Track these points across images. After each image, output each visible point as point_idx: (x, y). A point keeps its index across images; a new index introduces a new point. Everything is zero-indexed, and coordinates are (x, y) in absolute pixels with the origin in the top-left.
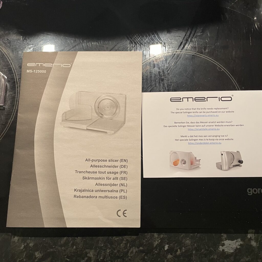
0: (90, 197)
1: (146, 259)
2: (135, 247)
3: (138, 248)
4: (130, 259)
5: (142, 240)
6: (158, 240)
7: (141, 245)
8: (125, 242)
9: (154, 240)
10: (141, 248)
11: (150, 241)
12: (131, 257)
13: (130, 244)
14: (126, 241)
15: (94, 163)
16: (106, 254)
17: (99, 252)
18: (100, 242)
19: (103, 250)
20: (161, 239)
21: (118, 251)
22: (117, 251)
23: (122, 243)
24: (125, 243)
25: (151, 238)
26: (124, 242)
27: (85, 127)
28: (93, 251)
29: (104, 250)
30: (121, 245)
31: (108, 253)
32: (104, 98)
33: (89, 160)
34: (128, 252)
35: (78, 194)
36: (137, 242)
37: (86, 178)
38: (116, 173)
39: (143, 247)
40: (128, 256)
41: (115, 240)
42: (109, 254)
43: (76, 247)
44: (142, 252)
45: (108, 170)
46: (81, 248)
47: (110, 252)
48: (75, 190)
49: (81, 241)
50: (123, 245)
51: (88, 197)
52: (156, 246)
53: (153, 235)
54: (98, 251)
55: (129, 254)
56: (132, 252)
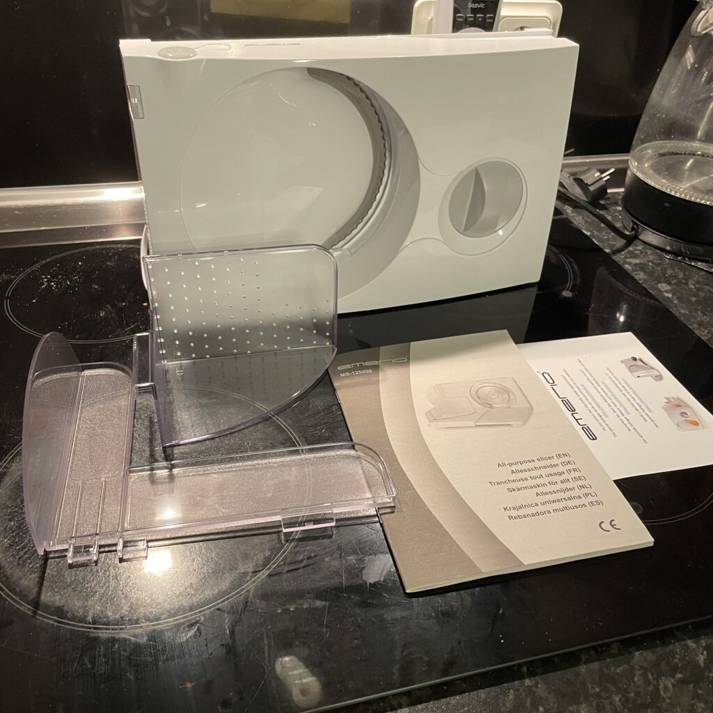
0: (538, 514)
1: (702, 694)
2: (666, 677)
3: (673, 677)
4: (670, 704)
5: (671, 659)
6: (700, 651)
7: (675, 669)
8: (640, 672)
9: (693, 653)
10: (679, 676)
11: (687, 658)
12: (670, 698)
13: (652, 674)
14: (640, 670)
15: (514, 468)
16: (615, 706)
17: (598, 705)
18: (589, 686)
19: (604, 700)
20: (706, 648)
21: (637, 694)
22: (635, 695)
23: (634, 675)
24: (642, 675)
25: (685, 652)
26: (638, 673)
27: (471, 423)
28: (584, 706)
29: (607, 698)
30: (636, 679)
31: (619, 704)
32: (480, 386)
33: (504, 465)
34: (657, 689)
35: (514, 513)
36: (662, 666)
37: (514, 490)
38: (561, 474)
39: (681, 673)
40: (664, 699)
41: (618, 674)
42: (622, 704)
43: (544, 709)
44: (684, 682)
45: (543, 472)
46: (556, 706)
47: (620, 700)
48: (505, 509)
49: (549, 693)
50: (639, 680)
51: (533, 515)
52: (705, 664)
53: (687, 646)
54: (594, 704)
55: (662, 693)
56: (666, 688)
